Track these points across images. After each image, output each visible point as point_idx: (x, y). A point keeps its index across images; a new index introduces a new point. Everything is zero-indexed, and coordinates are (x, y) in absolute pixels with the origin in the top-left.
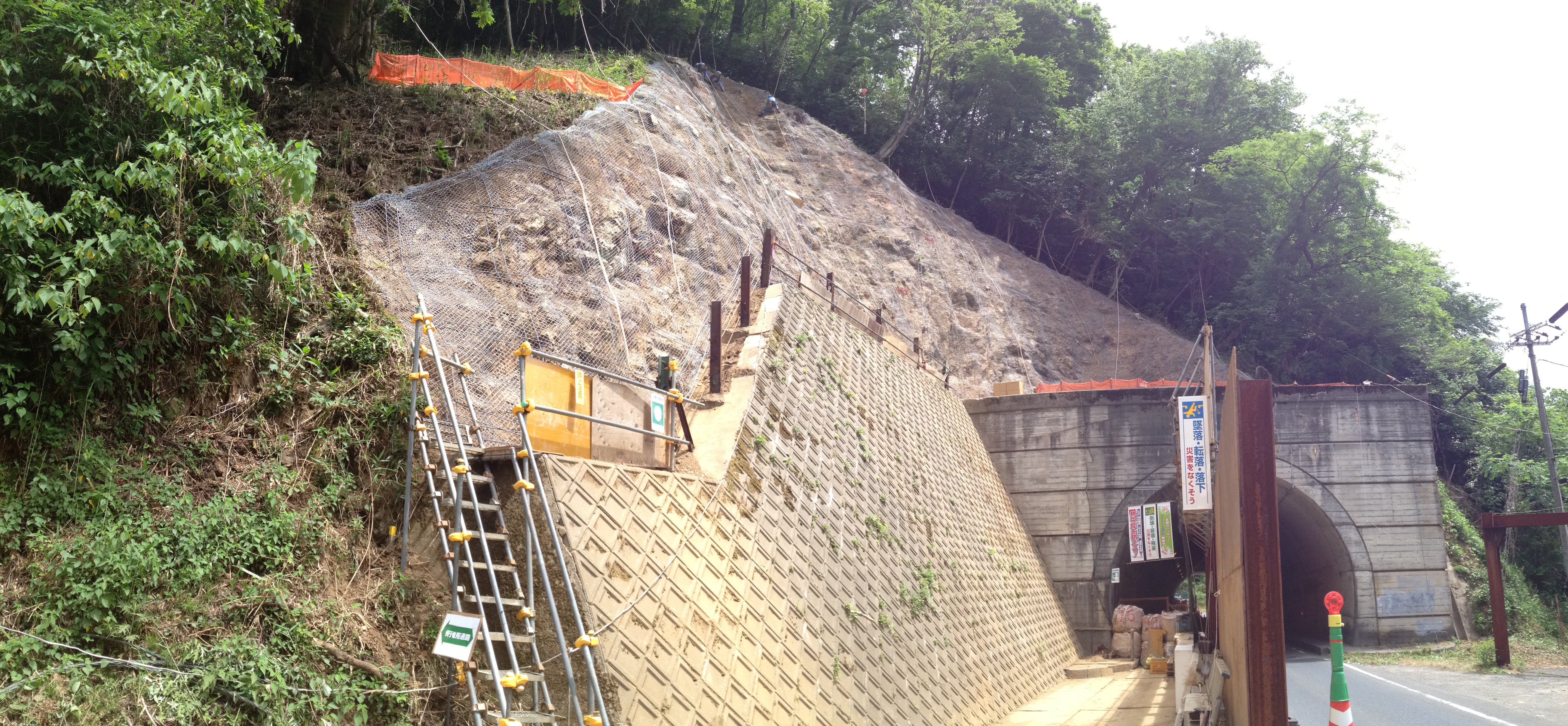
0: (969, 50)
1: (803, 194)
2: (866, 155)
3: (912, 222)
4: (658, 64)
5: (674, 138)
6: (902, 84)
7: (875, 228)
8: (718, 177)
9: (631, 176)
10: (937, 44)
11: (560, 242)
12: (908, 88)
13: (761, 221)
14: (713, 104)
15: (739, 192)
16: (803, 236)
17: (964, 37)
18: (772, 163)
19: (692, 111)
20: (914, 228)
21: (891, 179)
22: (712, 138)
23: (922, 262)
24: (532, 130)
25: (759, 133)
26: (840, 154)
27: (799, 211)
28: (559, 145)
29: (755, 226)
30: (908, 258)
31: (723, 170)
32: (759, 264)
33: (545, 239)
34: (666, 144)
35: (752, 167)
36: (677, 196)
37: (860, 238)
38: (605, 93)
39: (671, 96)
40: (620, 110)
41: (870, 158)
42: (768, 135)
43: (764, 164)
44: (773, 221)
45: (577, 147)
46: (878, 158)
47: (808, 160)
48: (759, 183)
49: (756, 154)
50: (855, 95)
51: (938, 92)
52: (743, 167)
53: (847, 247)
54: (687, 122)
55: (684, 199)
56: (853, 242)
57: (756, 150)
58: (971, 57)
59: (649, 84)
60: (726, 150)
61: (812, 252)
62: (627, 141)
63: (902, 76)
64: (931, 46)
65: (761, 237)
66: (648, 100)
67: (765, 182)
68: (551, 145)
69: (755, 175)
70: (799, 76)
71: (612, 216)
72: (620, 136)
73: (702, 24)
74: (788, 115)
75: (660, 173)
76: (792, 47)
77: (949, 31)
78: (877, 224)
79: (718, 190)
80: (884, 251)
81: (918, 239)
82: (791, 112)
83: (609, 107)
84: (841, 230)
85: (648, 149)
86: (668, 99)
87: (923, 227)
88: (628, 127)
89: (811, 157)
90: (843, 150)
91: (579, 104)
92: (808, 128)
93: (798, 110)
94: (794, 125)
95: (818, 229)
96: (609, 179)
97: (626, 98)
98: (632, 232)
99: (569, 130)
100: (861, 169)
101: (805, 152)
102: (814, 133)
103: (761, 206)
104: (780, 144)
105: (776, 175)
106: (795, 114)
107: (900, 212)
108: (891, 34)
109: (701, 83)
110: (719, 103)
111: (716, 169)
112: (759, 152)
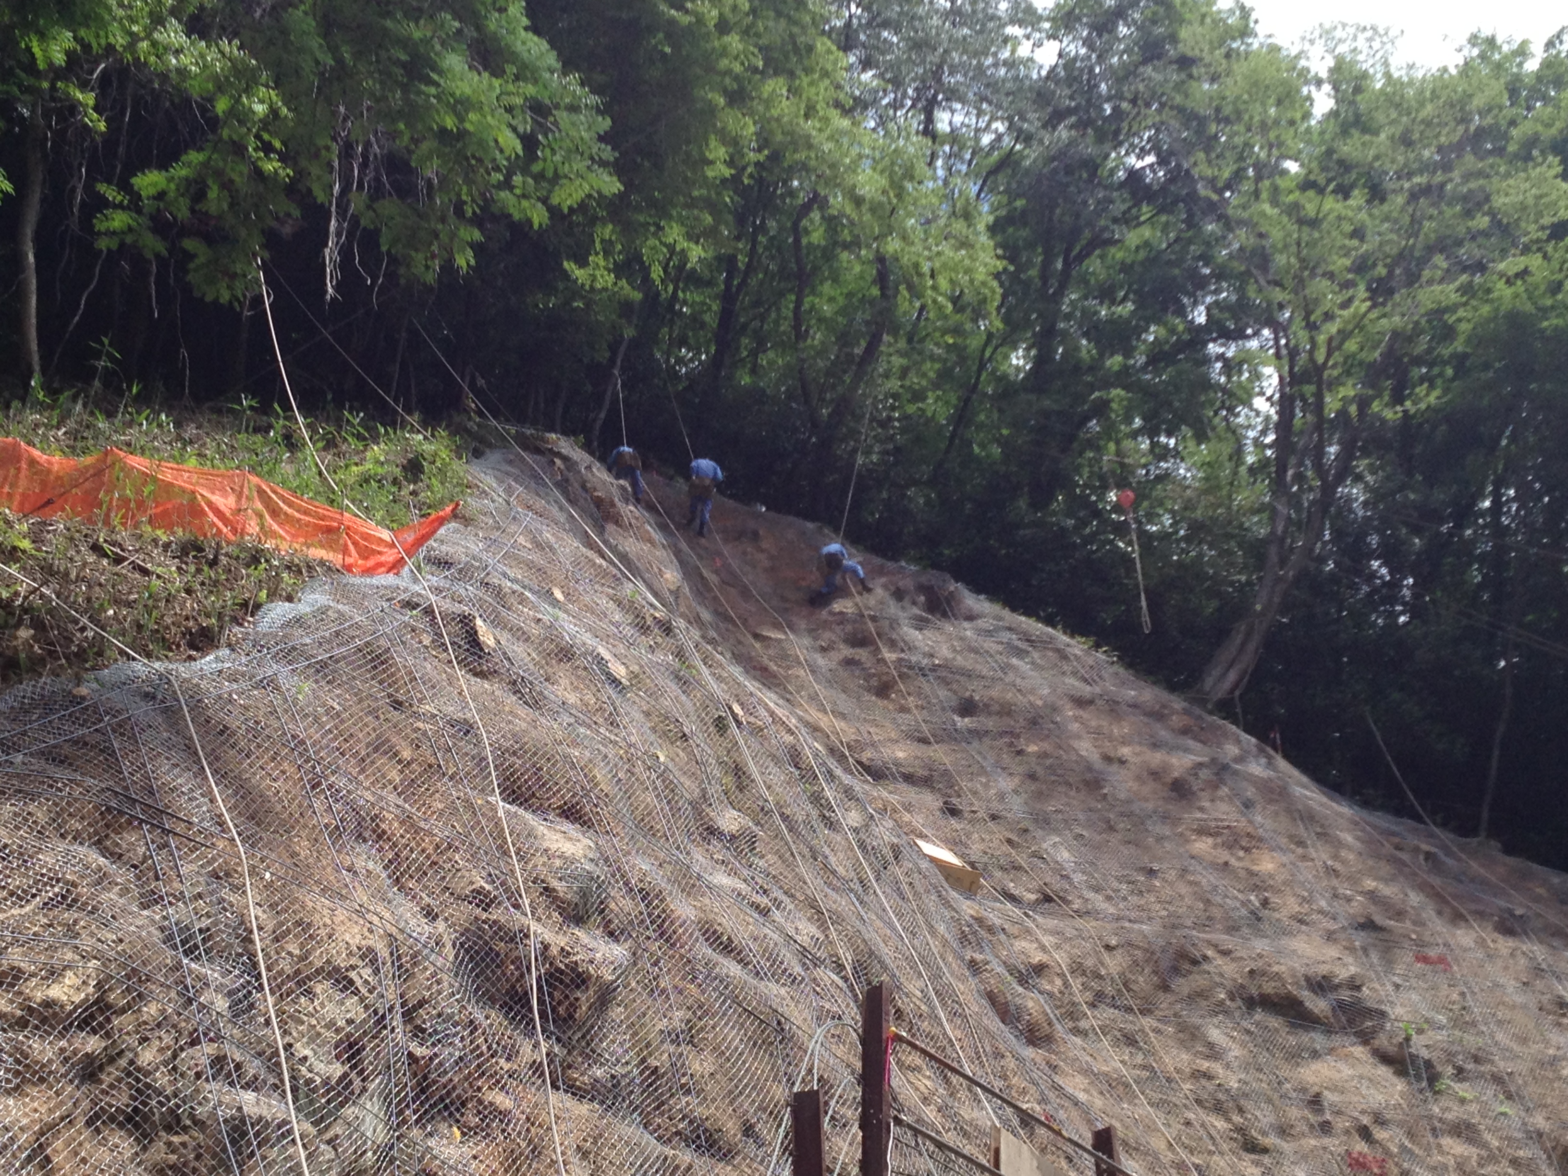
0: (1439, 312)
1: (976, 850)
2: (1165, 696)
3: (1358, 905)
4: (494, 457)
5: (549, 690)
6: (1238, 454)
7: (1227, 941)
8: (699, 814)
9: (407, 821)
10: (1328, 316)
11: (147, 1056)
12: (1263, 465)
13: (847, 957)
14: (672, 576)
15: (768, 861)
16: (992, 998)
17: (1412, 279)
18: (867, 756)
19: (604, 603)
20: (1368, 925)
21: (1257, 768)
22: (673, 688)
23: (1420, 1046)
24: (81, 656)
25: (821, 661)
26: (1081, 702)
27: (968, 908)
28: (171, 714)
29: (827, 976)
30: (1365, 1038)
31: (714, 790)
32: (852, 1114)
33: (93, 1044)
34: (523, 711)
35: (807, 775)
36: (560, 887)
37: (1183, 985)
38: (330, 546)
39: (535, 557)
40: (376, 606)
41: (1177, 703)
42: (849, 662)
43: (841, 759)
44: (886, 952)
45: (234, 723)
46: (1201, 702)
47: (976, 734)
48: (832, 825)
49: (815, 729)
50: (1097, 513)
51: (1361, 465)
52: (777, 775)
53: (1147, 1022)
54: (588, 639)
55: (584, 894)
56: (1164, 1001)
57: (815, 715)
58: (1448, 333)
59: (467, 521)
60: (720, 725)
61: (1029, 1052)
62: (397, 705)
63: (1235, 434)
64: (1312, 327)
65: (853, 1015)
66: (464, 574)
67: (853, 818)
68: (141, 711)
69: (817, 799)
70: (925, 471)
71: (341, 962)
72: (374, 687)
73: (629, 333)
74: (899, 595)
75: (502, 807)
76: (894, 384)
77: (1361, 267)
78: (1232, 929)
79: (699, 858)
80: (1274, 1022)
81: (1389, 963)
82: (907, 583)
83: (343, 593)
84: (1114, 964)
85: (467, 729)
86: (530, 565)
87: (1400, 914)
88: (402, 659)
89: (990, 723)
90: (1086, 690)
91: (248, 578)
92: (968, 630)
93: (931, 577)
94: (920, 624)
95: (1040, 969)
96: (336, 833)
97: (396, 566)
98: (408, 1016)
99: (208, 662)
100: (1155, 746)
101: (967, 708)
102: (990, 645)
103: (842, 903)
104: (883, 690)
105: (883, 793)
106: (922, 588)
107: (1306, 873)
108: (1181, 312)
109: (629, 511)
110: (689, 572)
111: (689, 787)
112: (824, 721)
